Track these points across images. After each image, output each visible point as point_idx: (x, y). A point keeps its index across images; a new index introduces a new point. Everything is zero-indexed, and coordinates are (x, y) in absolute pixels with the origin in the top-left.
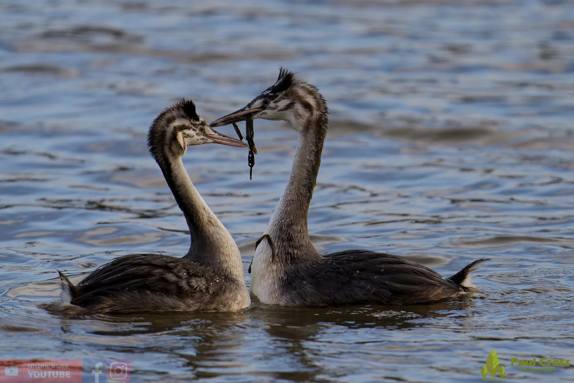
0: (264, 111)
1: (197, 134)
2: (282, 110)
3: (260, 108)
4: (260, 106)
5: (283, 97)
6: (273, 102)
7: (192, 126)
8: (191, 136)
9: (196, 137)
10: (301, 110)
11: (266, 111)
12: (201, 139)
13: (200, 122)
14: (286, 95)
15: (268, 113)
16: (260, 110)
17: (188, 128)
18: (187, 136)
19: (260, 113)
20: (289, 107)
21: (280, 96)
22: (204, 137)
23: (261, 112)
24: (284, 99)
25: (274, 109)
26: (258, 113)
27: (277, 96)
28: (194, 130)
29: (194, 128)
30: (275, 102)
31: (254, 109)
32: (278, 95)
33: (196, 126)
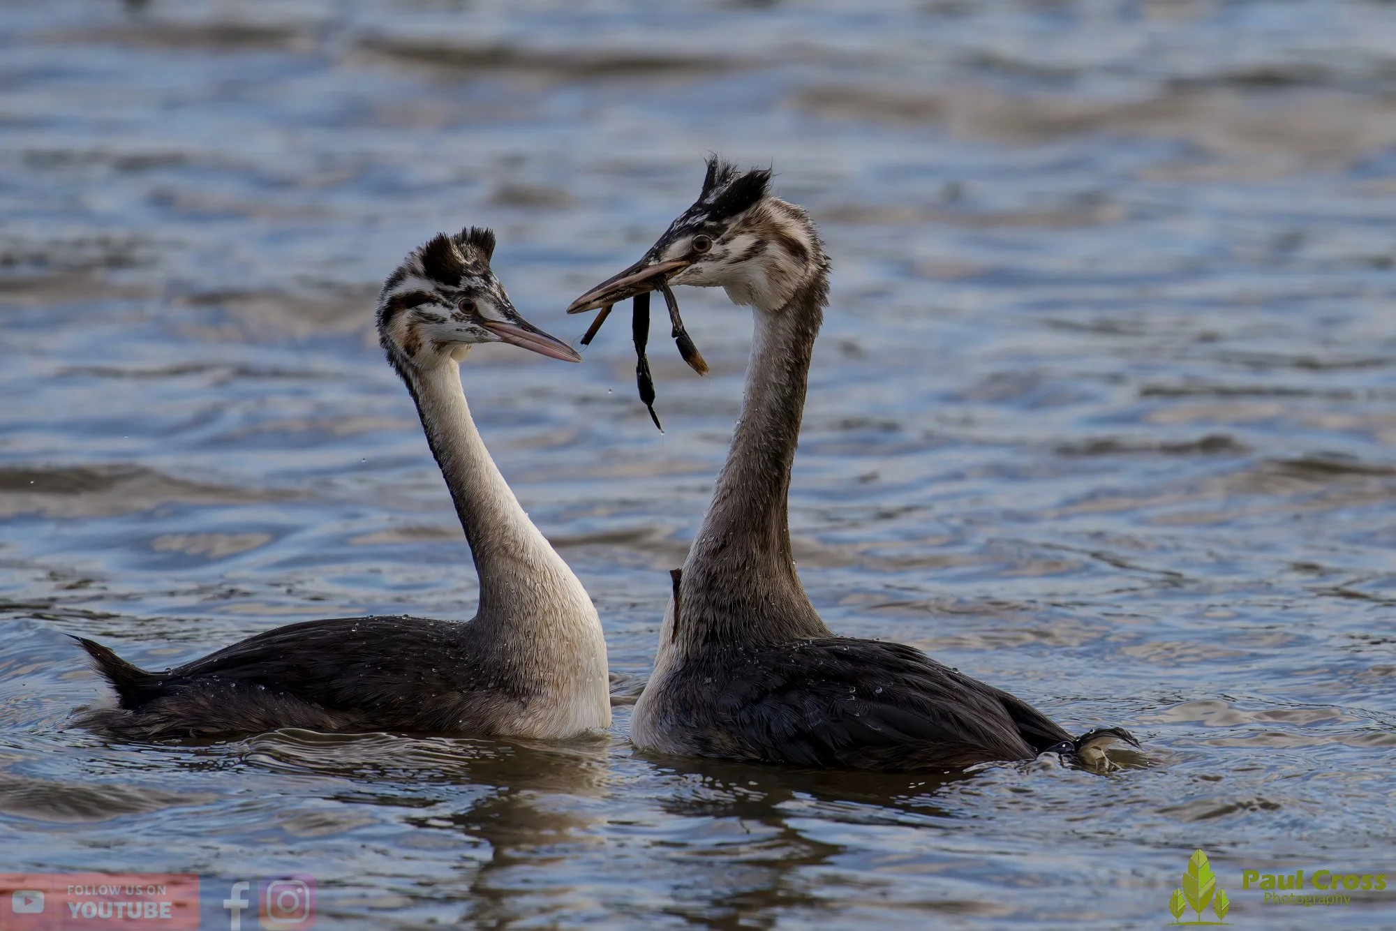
0: (694, 266)
1: (453, 316)
2: (738, 260)
3: (684, 258)
4: (684, 253)
5: (737, 228)
6: (718, 243)
7: (440, 296)
8: (439, 320)
9: (452, 324)
10: (783, 261)
11: (698, 265)
12: (467, 330)
13: (462, 288)
14: (746, 223)
15: (704, 270)
16: (684, 263)
17: (431, 300)
18: (426, 318)
19: (684, 272)
20: (753, 252)
21: (731, 227)
22: (476, 326)
23: (688, 269)
24: (742, 233)
25: (721, 258)
26: (679, 271)
27: (724, 228)
28: (445, 305)
29: (445, 300)
30: (724, 242)
31: (670, 261)
32: (726, 225)
33: (452, 297)
